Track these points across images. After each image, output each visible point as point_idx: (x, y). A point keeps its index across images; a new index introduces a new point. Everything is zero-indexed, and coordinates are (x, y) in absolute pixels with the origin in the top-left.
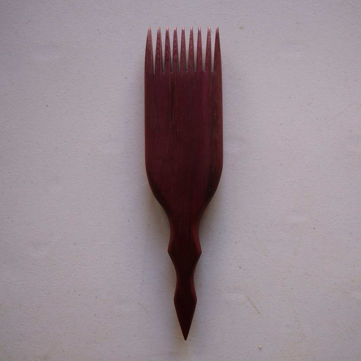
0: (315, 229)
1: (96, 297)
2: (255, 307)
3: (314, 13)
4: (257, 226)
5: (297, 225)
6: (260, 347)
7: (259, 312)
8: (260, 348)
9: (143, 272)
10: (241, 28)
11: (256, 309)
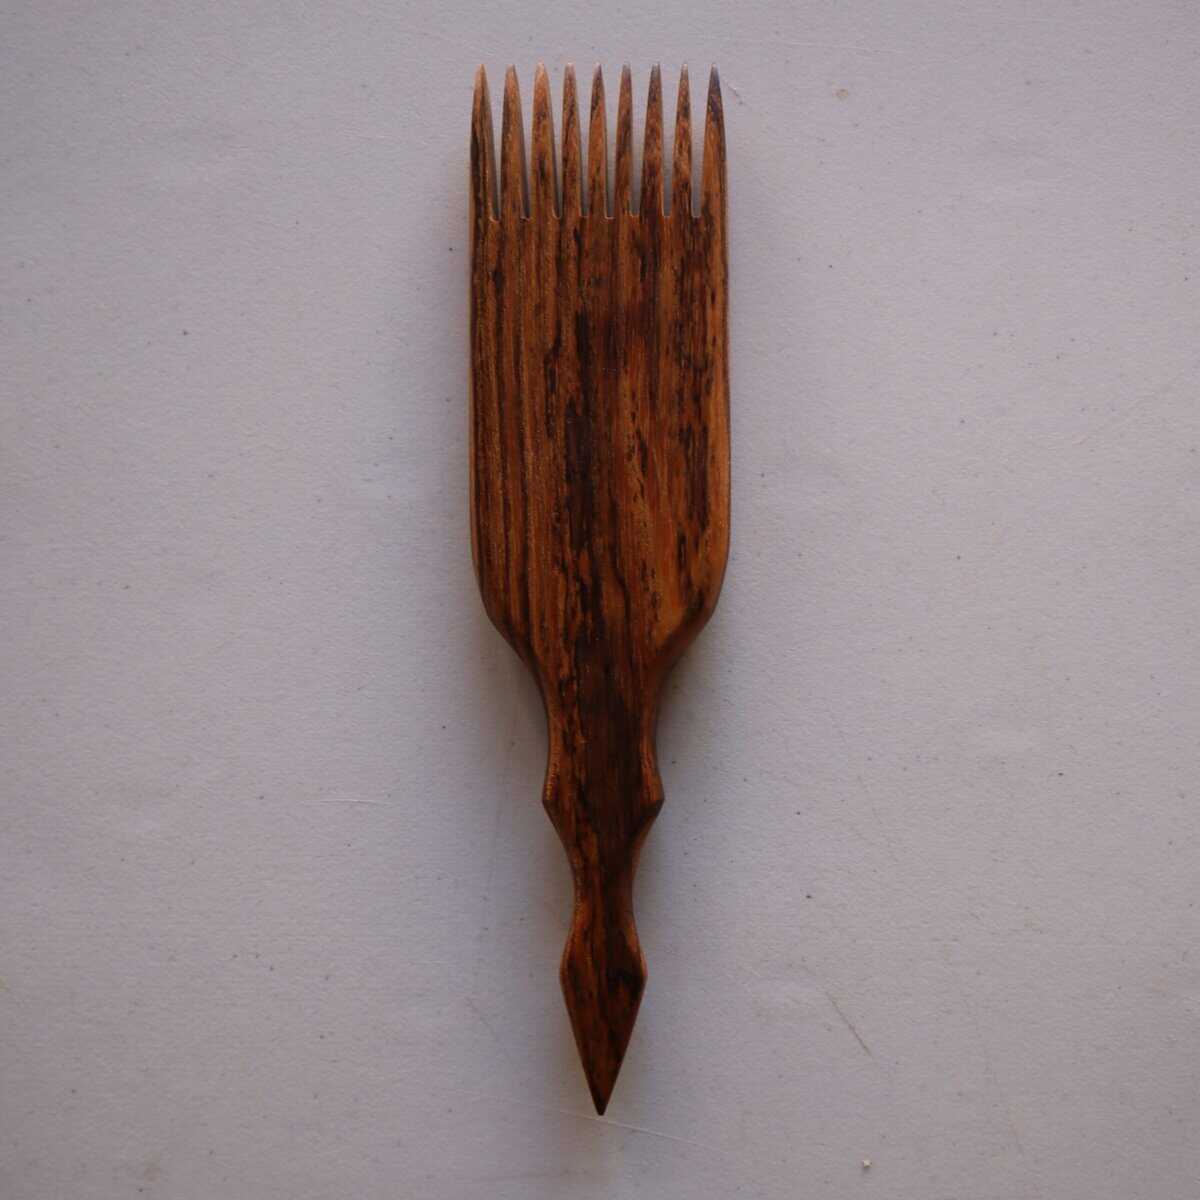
0: (1063, 777)
1: (327, 978)
2: (852, 1028)
3: (1088, 51)
4: (870, 759)
5: (1003, 763)
6: (867, 1163)
7: (865, 1047)
8: (866, 1168)
9: (485, 899)
10: (841, 94)
11: (857, 1036)
